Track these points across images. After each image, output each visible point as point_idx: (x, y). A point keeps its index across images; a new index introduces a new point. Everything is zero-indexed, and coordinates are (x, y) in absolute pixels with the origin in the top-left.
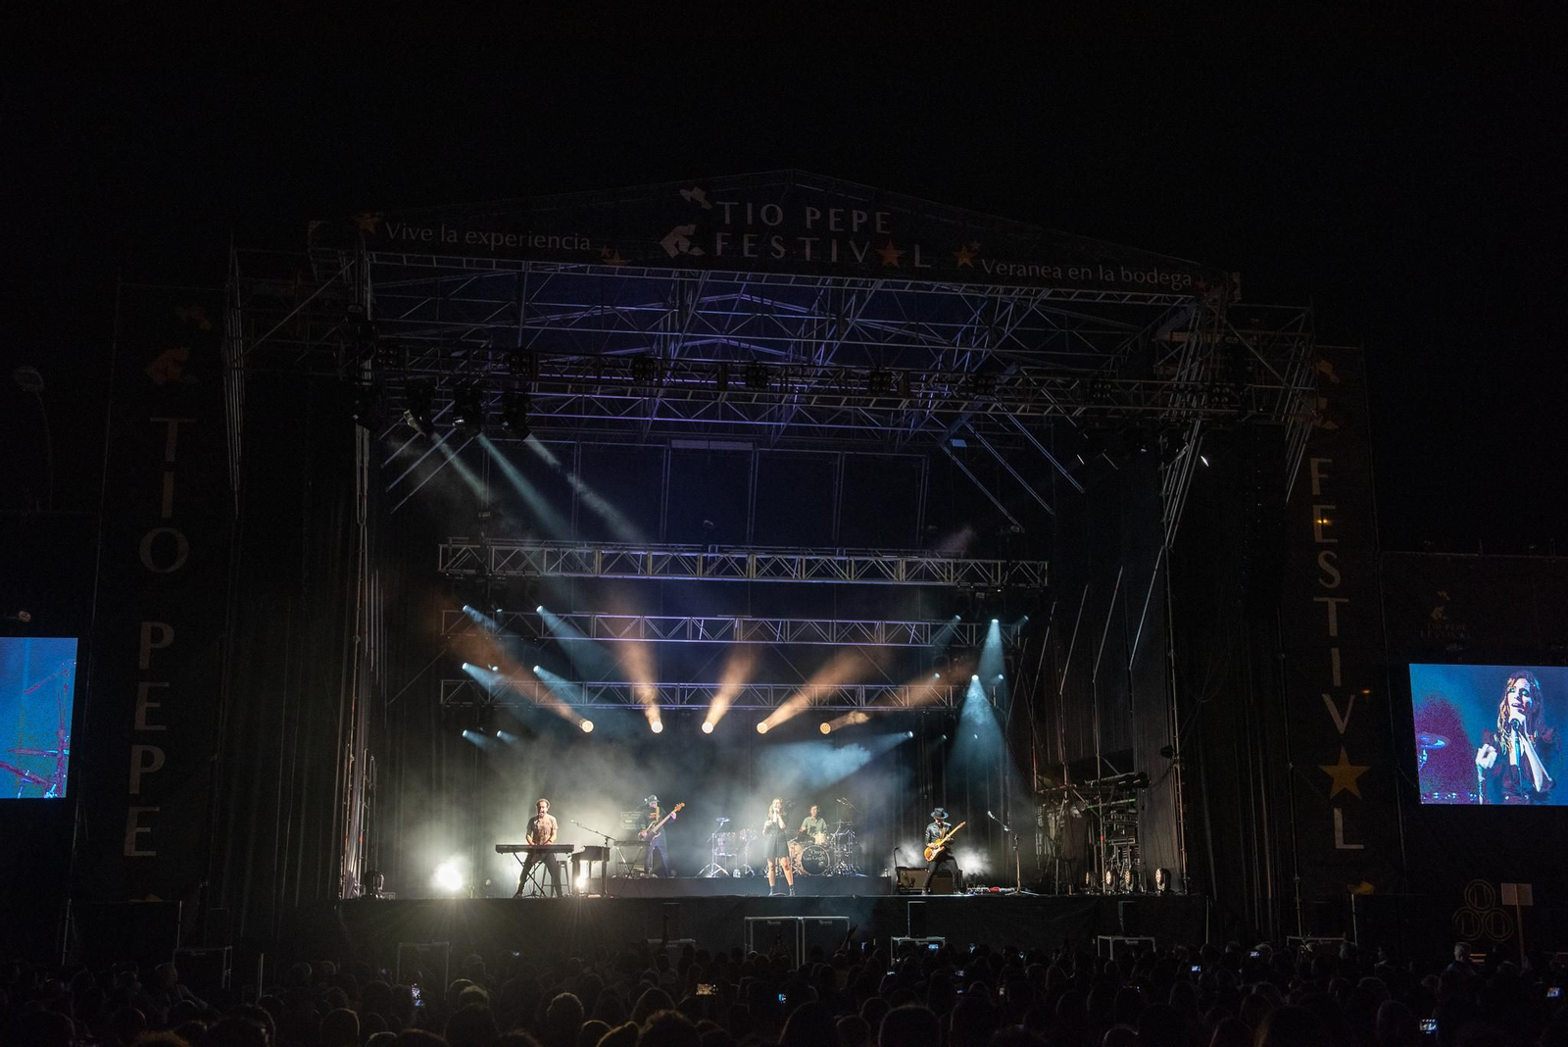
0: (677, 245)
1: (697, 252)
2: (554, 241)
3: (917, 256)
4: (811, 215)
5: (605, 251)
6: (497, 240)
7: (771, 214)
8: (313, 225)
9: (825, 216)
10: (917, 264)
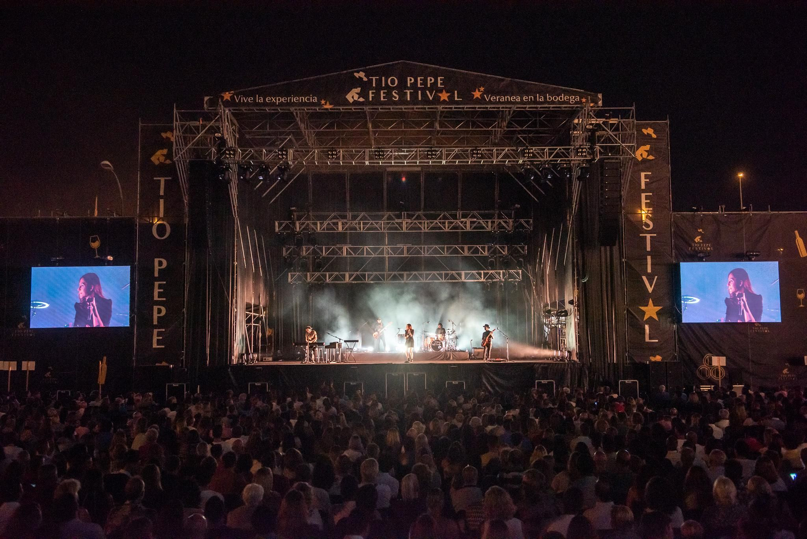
0: (353, 97)
1: (361, 100)
2: (302, 99)
3: (456, 95)
4: (410, 81)
5: (323, 102)
6: (279, 100)
7: (393, 82)
8: (206, 98)
9: (416, 81)
10: (456, 99)
